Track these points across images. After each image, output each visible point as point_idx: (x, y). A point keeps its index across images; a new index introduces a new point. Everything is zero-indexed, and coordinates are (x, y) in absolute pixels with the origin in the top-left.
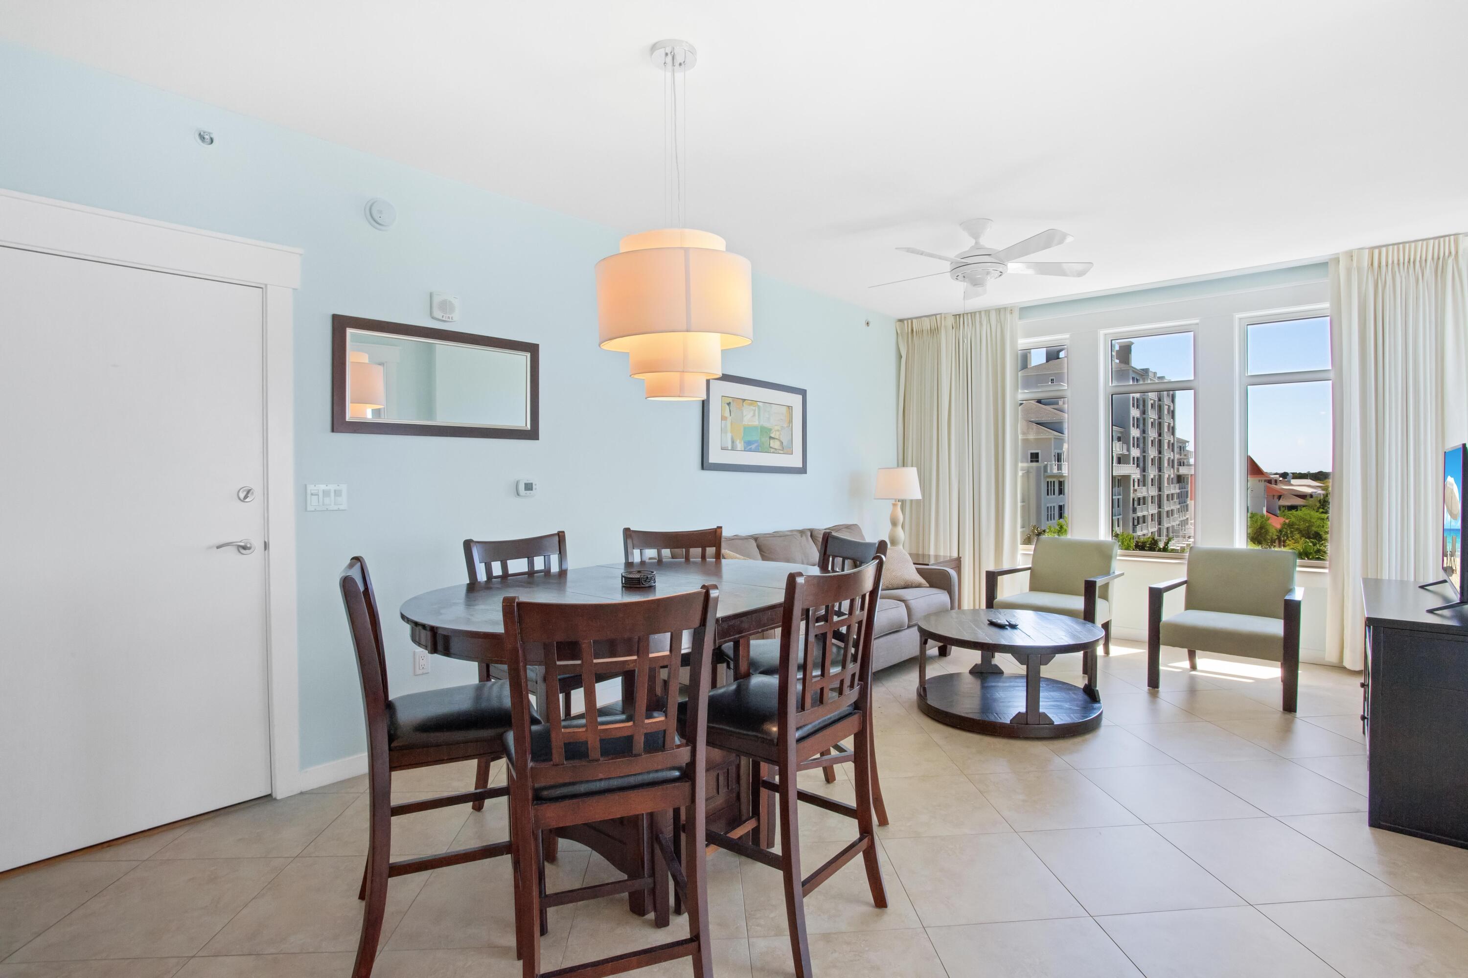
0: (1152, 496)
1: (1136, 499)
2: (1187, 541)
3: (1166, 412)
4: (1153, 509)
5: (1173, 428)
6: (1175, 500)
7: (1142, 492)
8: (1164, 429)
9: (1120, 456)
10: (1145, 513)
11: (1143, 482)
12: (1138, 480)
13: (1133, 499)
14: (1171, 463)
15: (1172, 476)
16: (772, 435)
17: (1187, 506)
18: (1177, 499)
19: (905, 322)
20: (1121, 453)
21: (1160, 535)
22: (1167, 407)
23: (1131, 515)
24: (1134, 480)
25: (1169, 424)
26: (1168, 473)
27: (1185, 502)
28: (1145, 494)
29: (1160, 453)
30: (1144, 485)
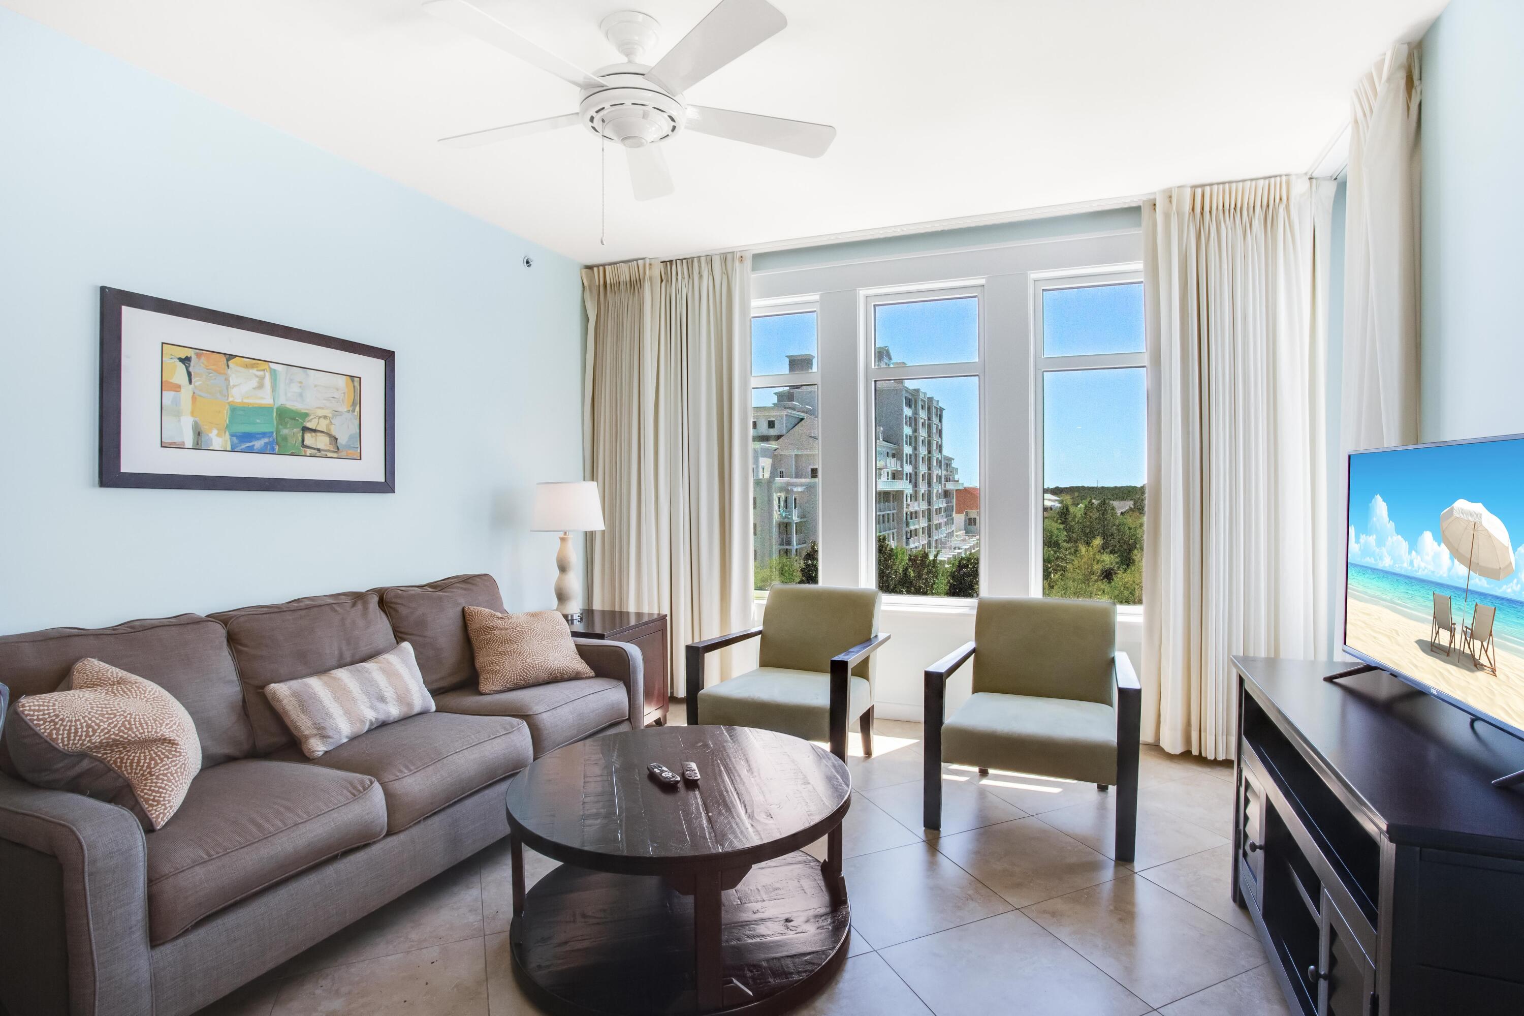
0: (923, 511)
1: (909, 513)
2: (953, 552)
3: (934, 431)
4: (923, 523)
5: (941, 446)
6: (943, 514)
7: (914, 507)
8: (933, 448)
9: (894, 472)
10: (917, 527)
11: (914, 497)
12: (911, 495)
13: (907, 514)
14: (939, 478)
15: (940, 491)
16: (309, 425)
17: (952, 519)
18: (944, 512)
19: (595, 269)
20: (895, 469)
21: (930, 547)
22: (936, 426)
23: (905, 529)
24: (907, 495)
25: (937, 442)
26: (937, 488)
27: (951, 516)
28: (916, 508)
29: (929, 469)
30: (916, 500)
